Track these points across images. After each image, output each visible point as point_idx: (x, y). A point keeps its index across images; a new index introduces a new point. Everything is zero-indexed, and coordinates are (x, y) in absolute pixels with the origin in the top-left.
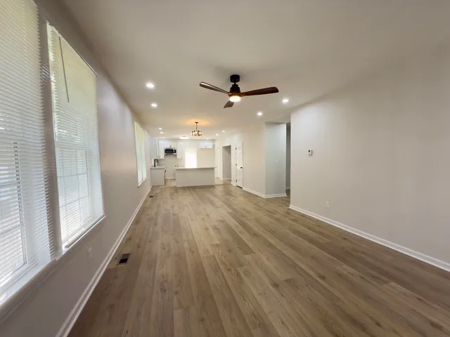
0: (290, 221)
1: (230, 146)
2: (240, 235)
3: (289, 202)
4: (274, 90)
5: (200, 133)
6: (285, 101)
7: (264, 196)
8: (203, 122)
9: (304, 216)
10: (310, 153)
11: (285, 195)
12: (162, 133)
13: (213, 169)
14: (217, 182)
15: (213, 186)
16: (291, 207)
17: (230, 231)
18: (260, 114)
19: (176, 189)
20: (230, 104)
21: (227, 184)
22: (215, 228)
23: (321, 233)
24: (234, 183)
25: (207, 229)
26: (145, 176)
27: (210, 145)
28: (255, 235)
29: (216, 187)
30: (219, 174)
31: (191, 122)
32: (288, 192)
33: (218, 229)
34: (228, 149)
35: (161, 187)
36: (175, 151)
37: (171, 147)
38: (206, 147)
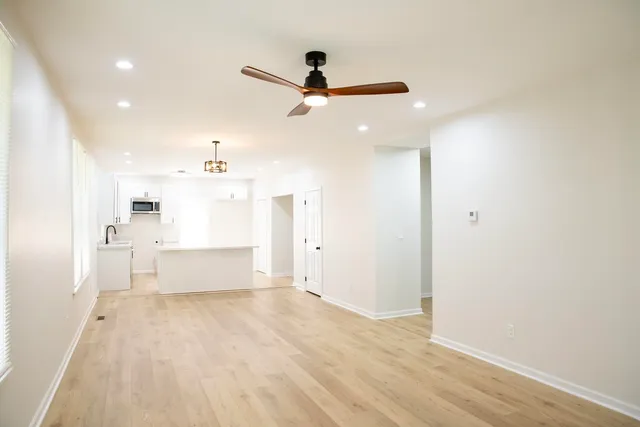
0: (434, 372)
1: (290, 197)
2: (324, 408)
3: (430, 328)
4: (401, 88)
5: (223, 167)
6: (420, 105)
7: (372, 315)
9: (462, 358)
10: (474, 218)
11: (419, 311)
12: (128, 162)
13: (249, 250)
14: (258, 282)
15: (247, 293)
16: (436, 338)
17: (301, 399)
18: (363, 128)
19: (160, 300)
20: (302, 110)
21: (281, 287)
22: (265, 395)
23: (500, 396)
24: (299, 285)
25: (244, 397)
26: (87, 269)
27: (241, 193)
28: (357, 406)
29: (256, 293)
30: (263, 263)
32: (427, 303)
33: (272, 397)
34: (285, 202)
35: (123, 293)
36: (157, 204)
37: (146, 194)
38: (232, 196)
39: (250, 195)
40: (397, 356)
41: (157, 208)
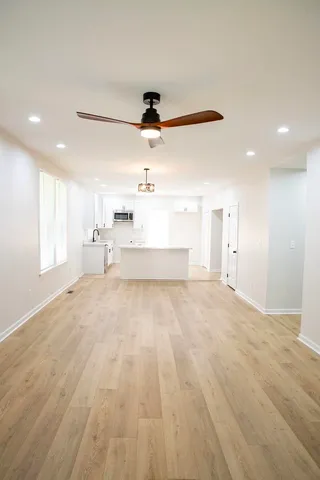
1: (221, 210)
5: (151, 188)
7: (263, 310)
8: (157, 169)
13: (185, 251)
18: (250, 153)
24: (224, 280)
27: (193, 206)
31: (137, 169)
34: (219, 215)
35: (97, 277)
36: (131, 215)
37: (124, 208)
38: (186, 209)
39: (200, 208)
40: (257, 348)
41: (131, 218)
